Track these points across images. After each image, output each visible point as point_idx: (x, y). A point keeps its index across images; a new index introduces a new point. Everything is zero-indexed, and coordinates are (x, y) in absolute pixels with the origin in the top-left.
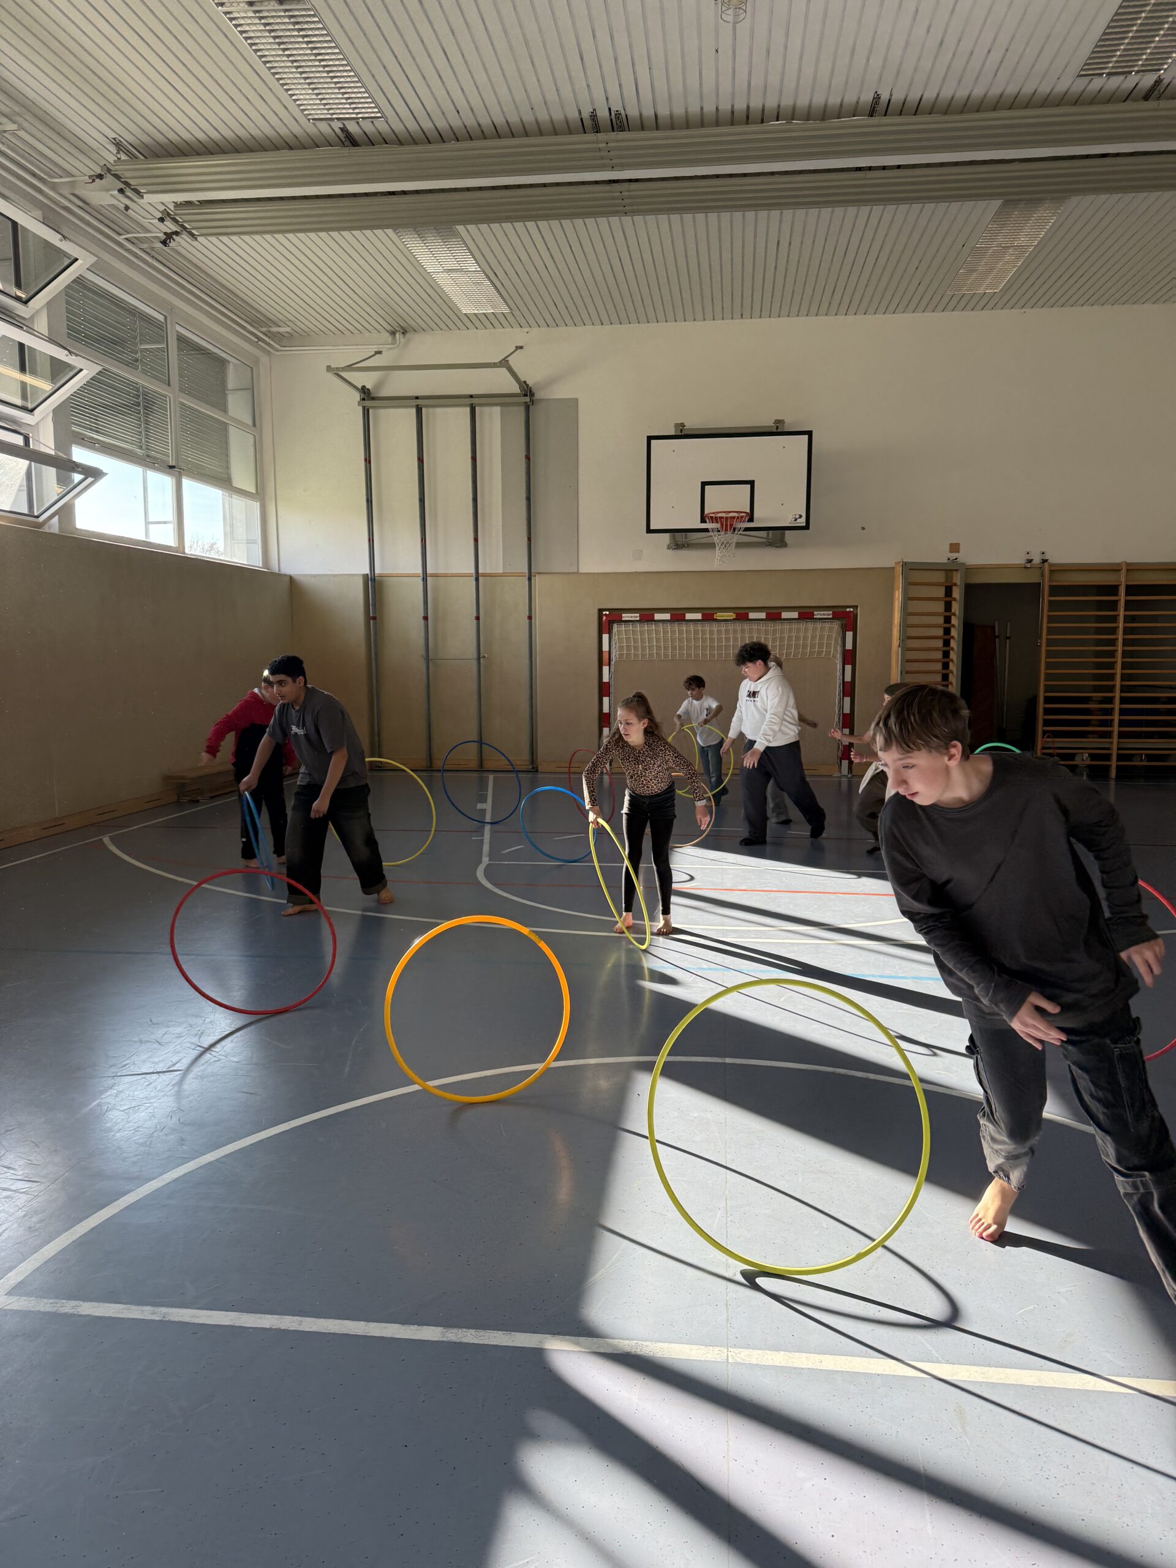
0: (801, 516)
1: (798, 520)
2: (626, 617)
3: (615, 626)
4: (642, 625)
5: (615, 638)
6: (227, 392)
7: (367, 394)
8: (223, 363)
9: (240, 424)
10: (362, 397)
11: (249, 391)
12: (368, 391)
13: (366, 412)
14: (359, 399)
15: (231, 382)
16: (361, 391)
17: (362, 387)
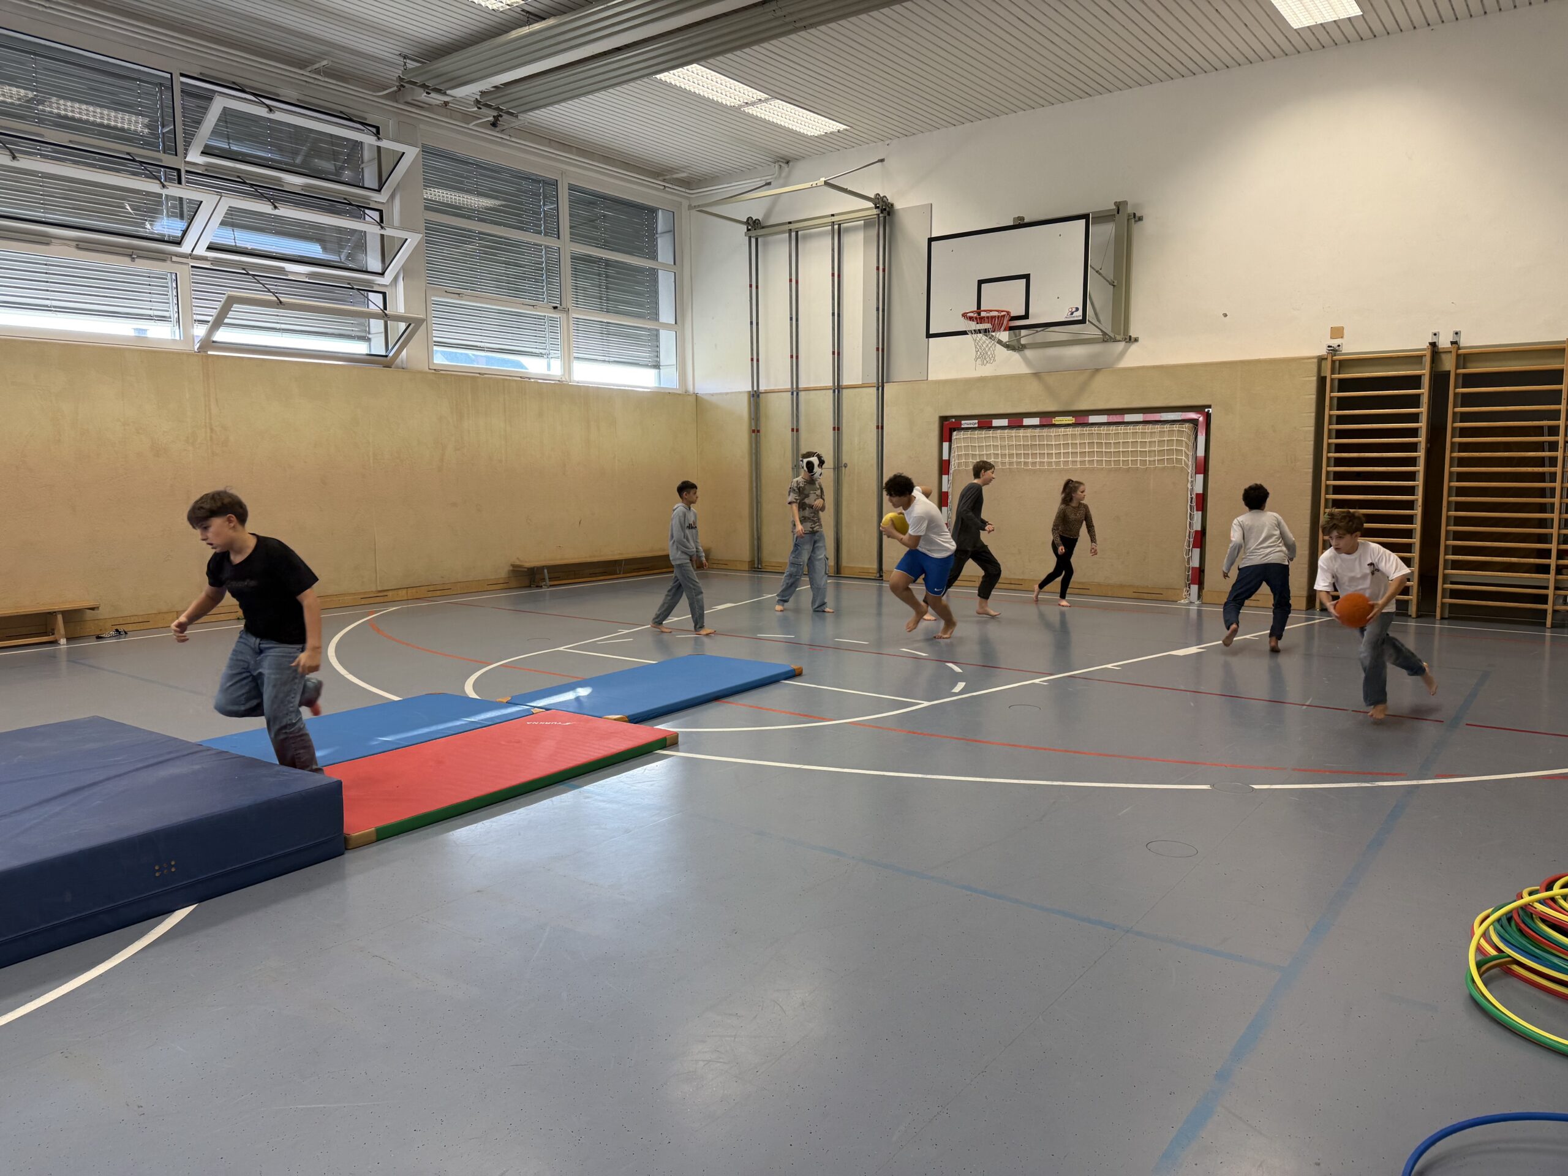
0: (1077, 309)
1: (1075, 314)
2: (965, 424)
3: (954, 434)
4: (980, 432)
5: (954, 446)
6: (657, 236)
7: (753, 225)
8: (653, 211)
9: (665, 266)
10: (748, 227)
11: (672, 233)
12: (757, 221)
13: (753, 240)
14: (746, 230)
15: (661, 226)
16: (747, 223)
17: (748, 219)
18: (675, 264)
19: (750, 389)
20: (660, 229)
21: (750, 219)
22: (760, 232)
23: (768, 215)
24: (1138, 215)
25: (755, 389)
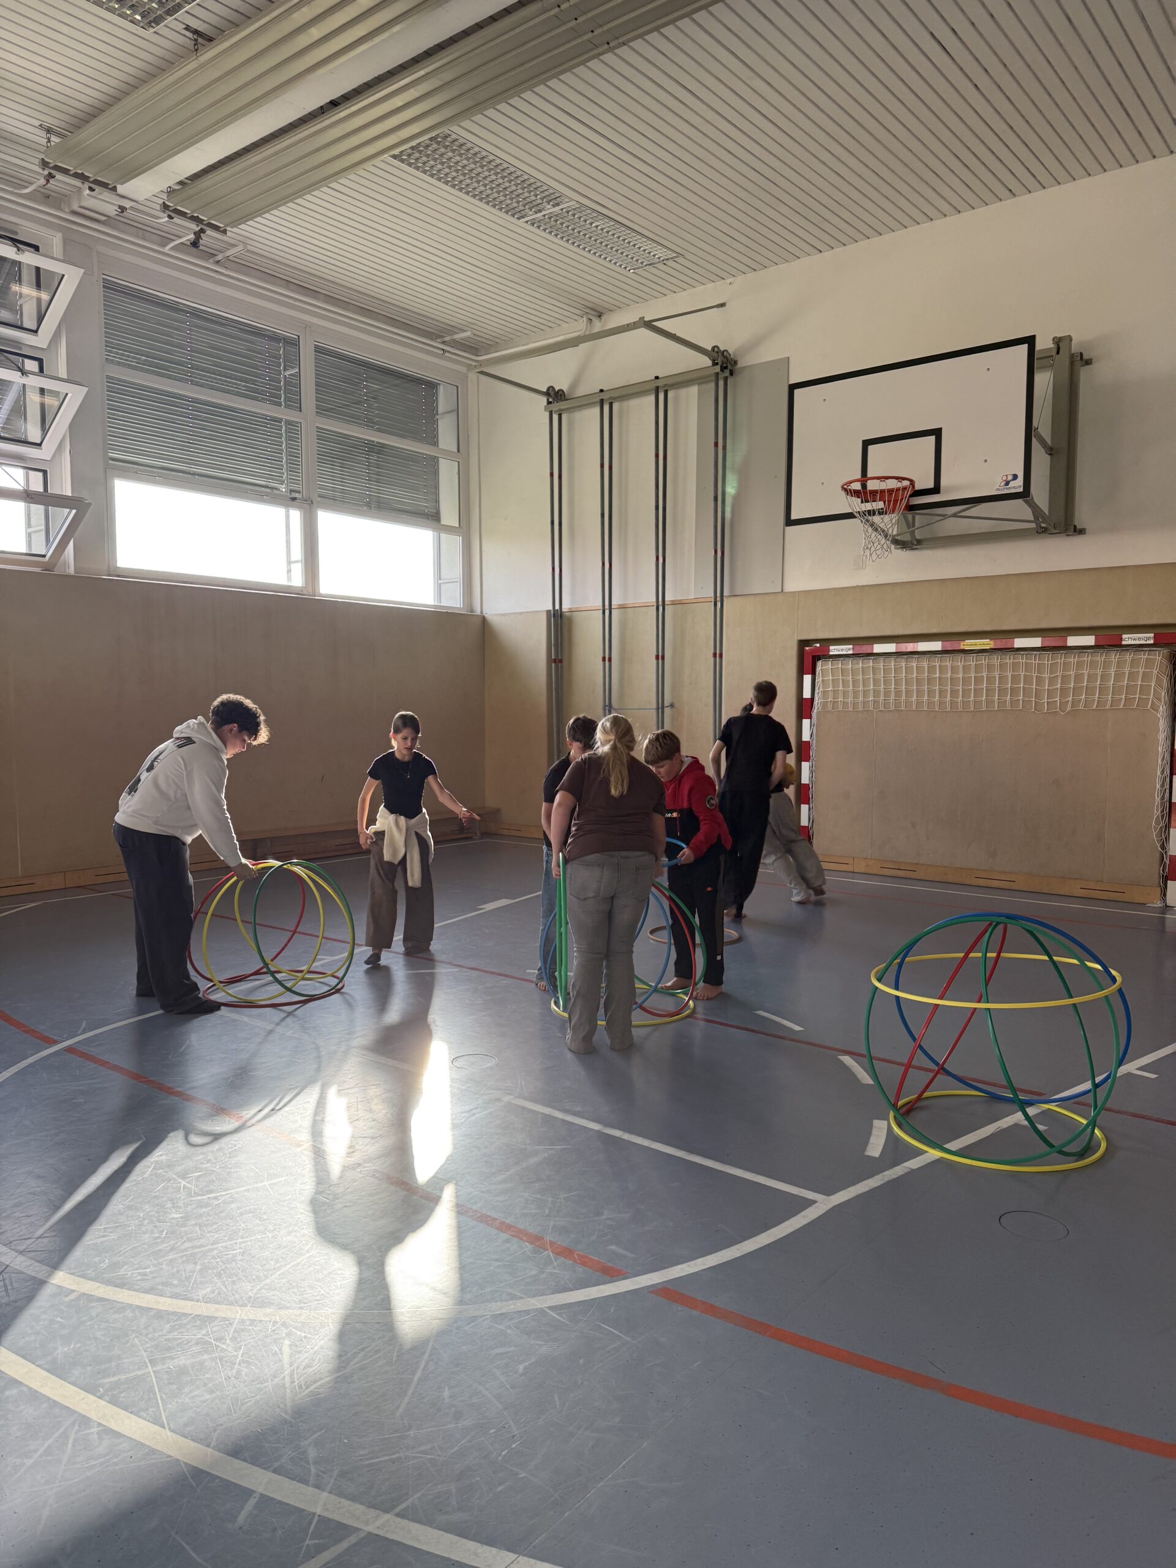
2: (834, 650)
3: (819, 664)
4: (855, 661)
5: (819, 679)
6: (437, 417)
7: (554, 396)
8: (432, 386)
9: (447, 454)
10: (548, 400)
11: (455, 413)
12: (560, 393)
13: (555, 417)
14: (546, 404)
15: (443, 404)
16: (547, 394)
17: (548, 389)
18: (458, 451)
19: (551, 608)
20: (441, 408)
21: (551, 389)
22: (563, 405)
23: (574, 385)
24: (1085, 357)
25: (557, 607)
